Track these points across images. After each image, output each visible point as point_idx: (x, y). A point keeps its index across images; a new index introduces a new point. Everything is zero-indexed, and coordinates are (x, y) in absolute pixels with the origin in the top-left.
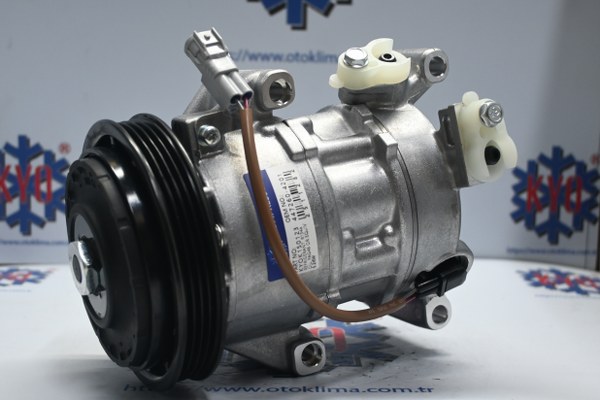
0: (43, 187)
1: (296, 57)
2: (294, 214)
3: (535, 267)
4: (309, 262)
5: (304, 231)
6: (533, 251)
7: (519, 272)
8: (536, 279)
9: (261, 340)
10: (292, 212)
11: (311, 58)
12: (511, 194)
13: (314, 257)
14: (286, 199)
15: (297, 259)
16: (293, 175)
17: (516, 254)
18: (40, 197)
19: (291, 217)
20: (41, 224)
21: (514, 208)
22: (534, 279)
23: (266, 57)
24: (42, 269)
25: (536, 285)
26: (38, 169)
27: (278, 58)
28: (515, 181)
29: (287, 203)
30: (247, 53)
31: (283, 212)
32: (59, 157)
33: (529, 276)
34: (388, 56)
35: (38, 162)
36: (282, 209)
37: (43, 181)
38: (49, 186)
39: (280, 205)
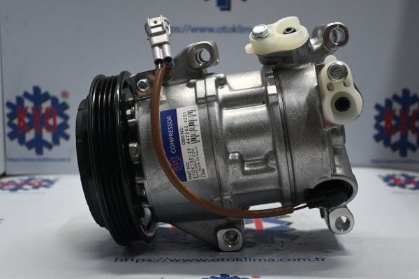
0: (51, 122)
1: (223, 29)
2: (188, 139)
3: (390, 172)
4: (200, 173)
5: (195, 151)
6: (389, 162)
7: (380, 176)
8: (392, 181)
9: (197, 223)
10: (188, 138)
11: (234, 30)
12: (373, 122)
13: (203, 170)
14: (184, 129)
15: (190, 170)
16: (194, 113)
17: (377, 164)
18: (49, 128)
19: (186, 141)
20: (50, 147)
21: (375, 132)
22: (390, 181)
23: (203, 30)
24: (51, 178)
25: (392, 185)
26: (47, 109)
27: (211, 30)
28: (376, 113)
29: (185, 132)
30: (189, 27)
31: (181, 138)
32: (61, 100)
33: (387, 179)
34: (289, 30)
35: (46, 105)
36: (180, 135)
37: (50, 117)
38: (55, 121)
39: (180, 132)
